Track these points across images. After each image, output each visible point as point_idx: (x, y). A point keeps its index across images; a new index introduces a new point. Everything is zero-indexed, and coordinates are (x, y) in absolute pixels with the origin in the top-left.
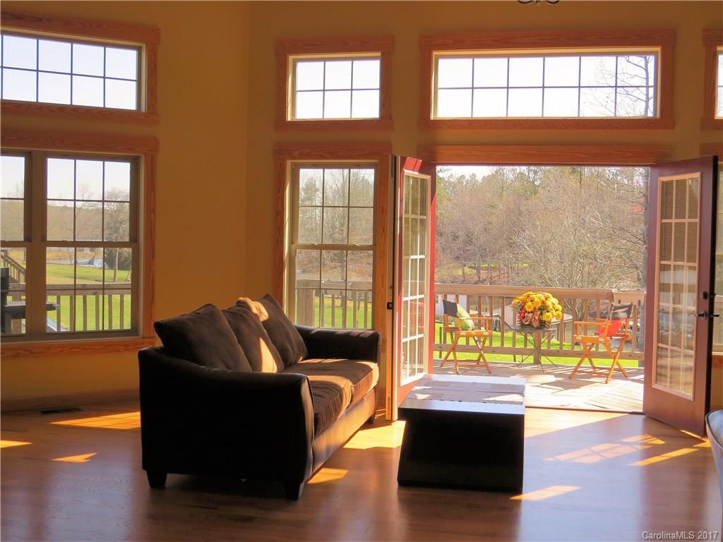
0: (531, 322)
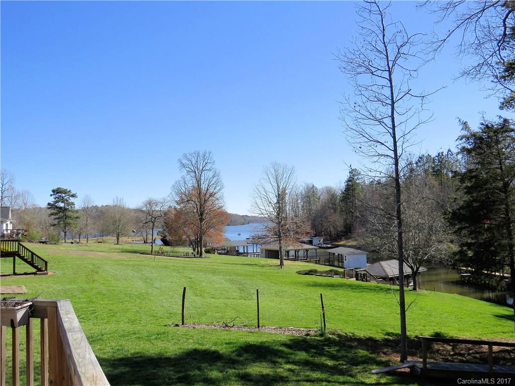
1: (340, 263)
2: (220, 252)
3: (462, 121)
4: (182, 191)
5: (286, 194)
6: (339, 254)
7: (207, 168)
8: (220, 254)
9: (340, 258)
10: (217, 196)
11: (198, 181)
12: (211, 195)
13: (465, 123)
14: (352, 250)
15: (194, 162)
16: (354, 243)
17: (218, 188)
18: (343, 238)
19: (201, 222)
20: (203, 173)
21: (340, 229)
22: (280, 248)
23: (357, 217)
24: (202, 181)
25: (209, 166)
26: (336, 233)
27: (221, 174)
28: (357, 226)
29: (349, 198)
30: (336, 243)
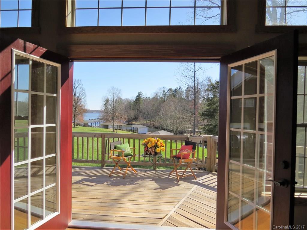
0: (151, 152)
1: (137, 131)
2: (81, 125)
8: (81, 126)
9: (137, 129)
12: (80, 99)
14: (142, 126)
16: (139, 123)
17: (84, 96)
18: (133, 121)
19: (75, 111)
20: (77, 89)
21: (133, 117)
22: (113, 124)
23: (141, 112)
24: (76, 93)
25: (80, 86)
26: (130, 118)
27: (85, 90)
28: (140, 116)
29: (137, 104)
30: (130, 123)
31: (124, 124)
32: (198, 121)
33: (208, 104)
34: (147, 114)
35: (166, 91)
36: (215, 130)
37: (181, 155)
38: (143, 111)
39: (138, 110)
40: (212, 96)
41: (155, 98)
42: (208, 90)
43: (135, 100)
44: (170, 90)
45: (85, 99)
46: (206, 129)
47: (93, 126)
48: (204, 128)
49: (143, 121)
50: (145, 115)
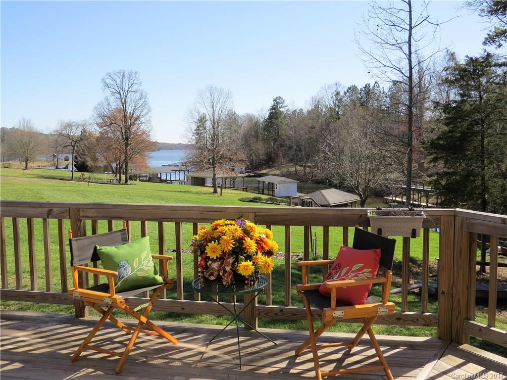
0: (218, 275)
1: (271, 192)
2: (142, 179)
3: (449, 51)
4: (105, 113)
5: (206, 121)
6: (269, 183)
7: (132, 89)
8: (142, 181)
9: (271, 186)
10: (143, 120)
11: (124, 103)
12: (137, 118)
13: (452, 54)
14: (283, 179)
15: (119, 82)
16: (277, 172)
17: (145, 111)
18: (264, 167)
19: (126, 147)
20: (129, 94)
21: (263, 157)
22: (214, 175)
23: (281, 146)
24: (128, 104)
25: (135, 87)
26: (258, 161)
27: (148, 96)
28: (281, 155)
29: (272, 127)
30: (258, 172)
31: (242, 175)
32: (421, 165)
33: (447, 118)
34: (296, 150)
35: (342, 94)
36: (466, 187)
37: (330, 289)
38: (288, 143)
39: (275, 140)
40: (458, 98)
41: (315, 112)
42: (447, 81)
43: (267, 117)
44: (353, 89)
45: (147, 117)
46: (440, 184)
47: (171, 182)
48: (436, 181)
49: (287, 166)
50: (292, 152)
